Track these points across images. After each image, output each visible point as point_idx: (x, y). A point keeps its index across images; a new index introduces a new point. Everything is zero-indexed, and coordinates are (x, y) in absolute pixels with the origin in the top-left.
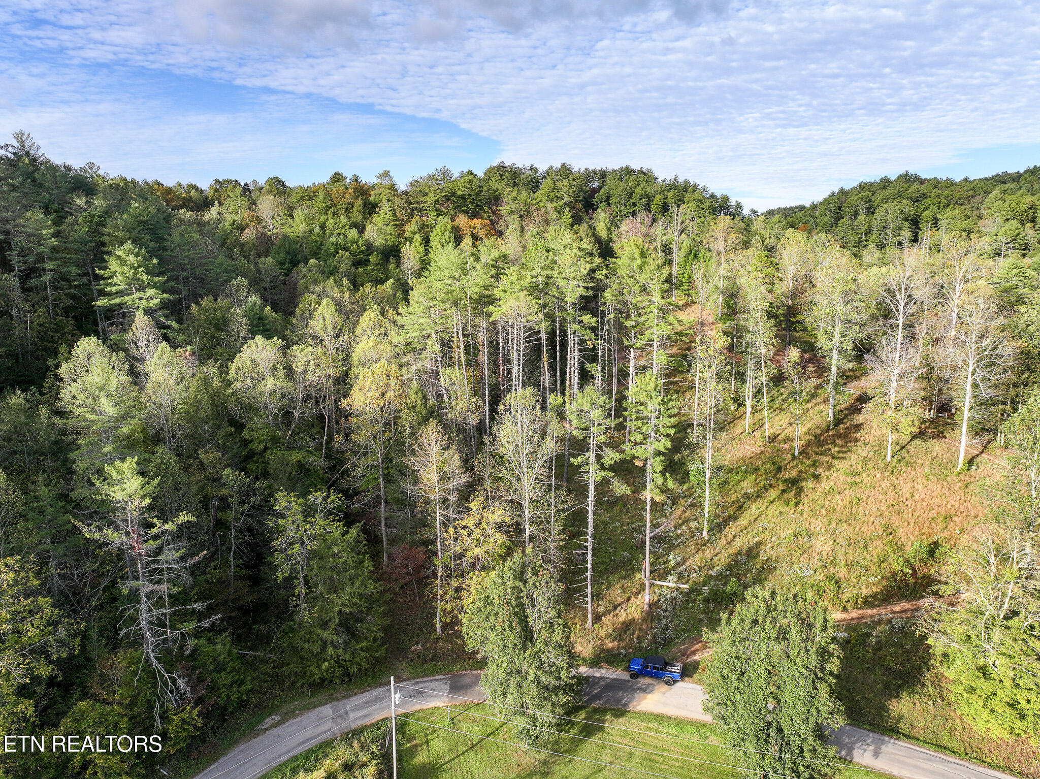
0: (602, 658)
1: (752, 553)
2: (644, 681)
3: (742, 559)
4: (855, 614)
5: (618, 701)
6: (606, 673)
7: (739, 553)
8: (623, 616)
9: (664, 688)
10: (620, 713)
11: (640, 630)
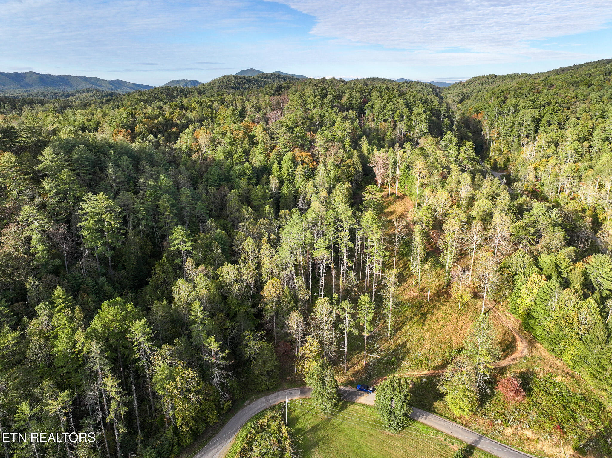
0: (348, 383)
1: (403, 345)
2: (361, 392)
3: (400, 348)
4: (431, 372)
5: (352, 399)
6: (350, 389)
7: (399, 345)
8: (356, 368)
9: (366, 395)
10: (352, 403)
11: (362, 374)
